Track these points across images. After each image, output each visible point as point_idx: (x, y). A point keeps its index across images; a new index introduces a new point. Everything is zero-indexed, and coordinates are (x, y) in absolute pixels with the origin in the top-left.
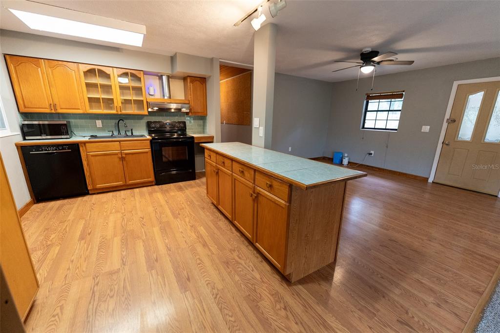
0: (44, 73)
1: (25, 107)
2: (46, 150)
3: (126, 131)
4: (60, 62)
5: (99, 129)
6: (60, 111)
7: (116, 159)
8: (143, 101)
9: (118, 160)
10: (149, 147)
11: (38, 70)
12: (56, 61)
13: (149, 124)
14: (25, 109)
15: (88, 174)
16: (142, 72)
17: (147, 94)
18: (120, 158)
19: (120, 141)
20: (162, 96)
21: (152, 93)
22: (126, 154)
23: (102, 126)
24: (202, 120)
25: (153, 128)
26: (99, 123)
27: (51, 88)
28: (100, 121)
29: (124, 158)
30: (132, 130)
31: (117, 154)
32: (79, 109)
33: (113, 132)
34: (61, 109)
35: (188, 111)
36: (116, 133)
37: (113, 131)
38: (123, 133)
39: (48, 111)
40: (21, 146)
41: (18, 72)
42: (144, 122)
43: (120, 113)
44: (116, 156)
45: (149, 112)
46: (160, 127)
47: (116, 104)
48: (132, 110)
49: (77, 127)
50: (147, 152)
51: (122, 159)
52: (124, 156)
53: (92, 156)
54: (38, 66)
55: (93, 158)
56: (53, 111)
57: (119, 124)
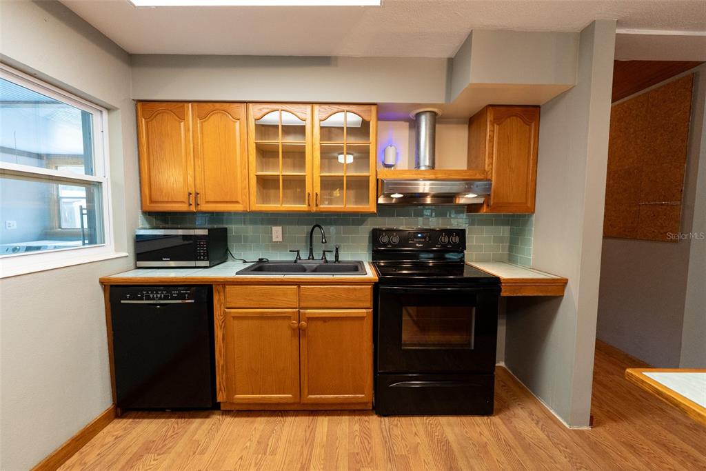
0: (189, 130)
1: (152, 202)
2: (148, 298)
3: (324, 252)
4: (218, 105)
5: (276, 246)
6: (205, 207)
7: (284, 331)
8: (367, 179)
9: (289, 332)
10: (369, 304)
11: (180, 125)
12: (210, 104)
13: (376, 235)
14: (152, 205)
15: (222, 362)
16: (374, 108)
17: (380, 164)
18: (294, 330)
19: (298, 284)
20: (414, 165)
21: (390, 161)
22: (311, 319)
23: (281, 240)
24: (508, 225)
25: (384, 245)
26: (277, 232)
27: (196, 160)
28: (279, 229)
29: (304, 330)
30: (337, 249)
31: (289, 318)
32: (237, 202)
33: (298, 254)
34: (208, 202)
35: (481, 201)
36: (304, 256)
37: (298, 252)
38: (318, 255)
39: (183, 207)
40: (111, 286)
41: (150, 133)
42: (364, 231)
43: (314, 209)
44: (285, 323)
45: (378, 205)
46: (401, 244)
47: (308, 189)
48: (343, 202)
49: (238, 240)
50: (361, 318)
51: (300, 333)
52: (304, 323)
53: (234, 317)
54: (182, 117)
55: (236, 322)
56: (193, 209)
57: (314, 235)
